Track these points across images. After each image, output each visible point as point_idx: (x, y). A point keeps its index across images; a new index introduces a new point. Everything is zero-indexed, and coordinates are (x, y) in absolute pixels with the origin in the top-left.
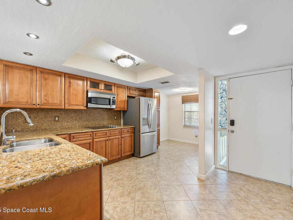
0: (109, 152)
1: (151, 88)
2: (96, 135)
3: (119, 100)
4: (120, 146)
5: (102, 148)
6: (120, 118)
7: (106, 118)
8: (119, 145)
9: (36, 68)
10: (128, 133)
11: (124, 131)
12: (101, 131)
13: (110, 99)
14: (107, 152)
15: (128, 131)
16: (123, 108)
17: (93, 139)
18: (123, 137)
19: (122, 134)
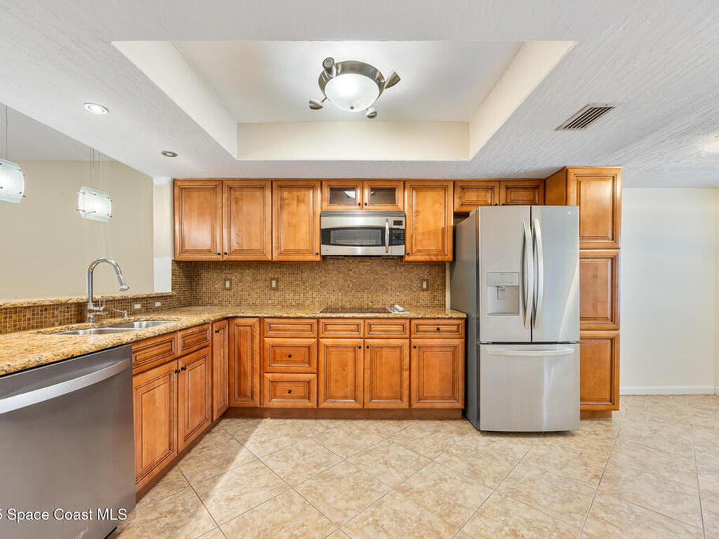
0: (367, 383)
1: (562, 165)
2: (325, 330)
3: (420, 230)
4: (406, 374)
5: (344, 366)
6: (442, 287)
7: (391, 285)
8: (401, 369)
9: (222, 182)
10: (437, 335)
11: (421, 328)
12: (340, 318)
13: (383, 229)
14: (360, 381)
15: (438, 329)
16: (434, 255)
17: (318, 338)
18: (415, 347)
19: (412, 336)
